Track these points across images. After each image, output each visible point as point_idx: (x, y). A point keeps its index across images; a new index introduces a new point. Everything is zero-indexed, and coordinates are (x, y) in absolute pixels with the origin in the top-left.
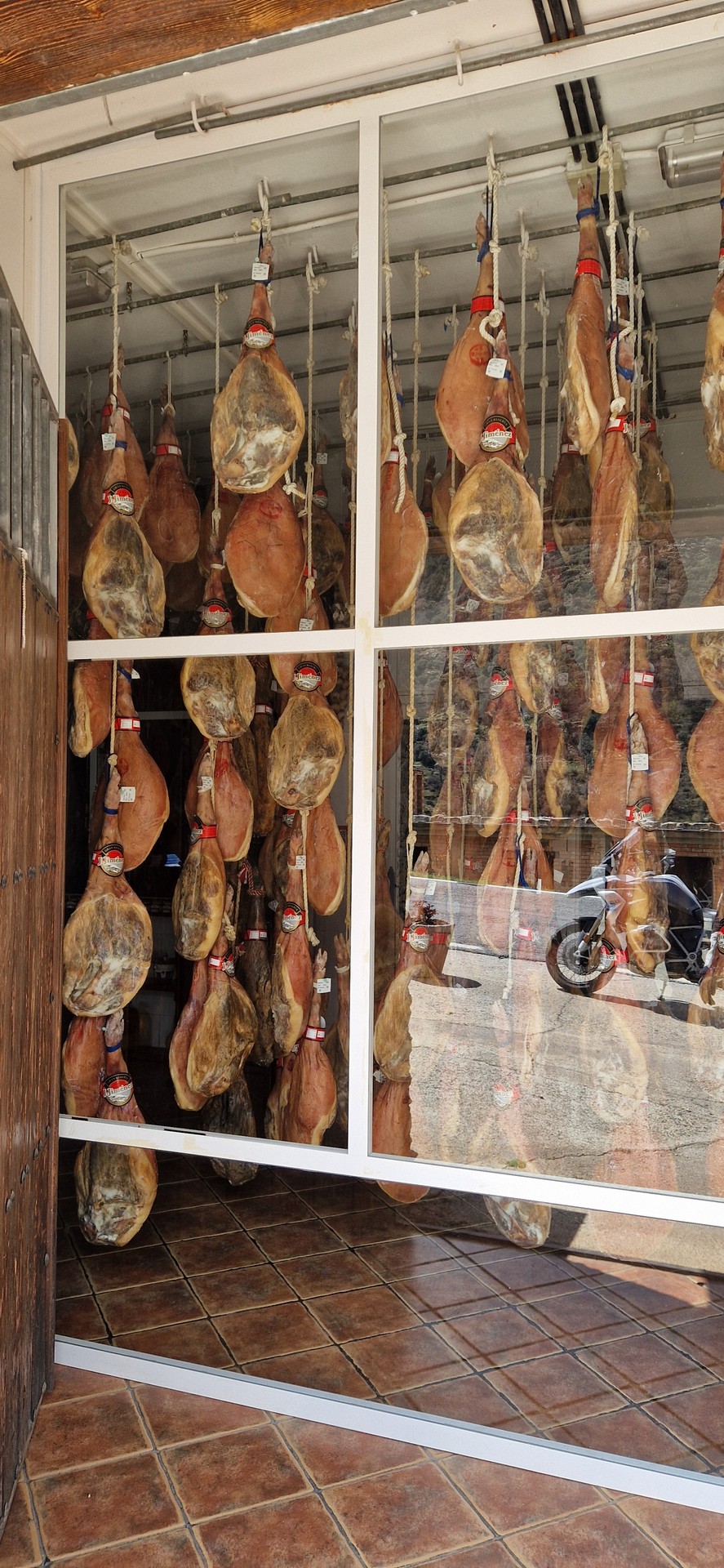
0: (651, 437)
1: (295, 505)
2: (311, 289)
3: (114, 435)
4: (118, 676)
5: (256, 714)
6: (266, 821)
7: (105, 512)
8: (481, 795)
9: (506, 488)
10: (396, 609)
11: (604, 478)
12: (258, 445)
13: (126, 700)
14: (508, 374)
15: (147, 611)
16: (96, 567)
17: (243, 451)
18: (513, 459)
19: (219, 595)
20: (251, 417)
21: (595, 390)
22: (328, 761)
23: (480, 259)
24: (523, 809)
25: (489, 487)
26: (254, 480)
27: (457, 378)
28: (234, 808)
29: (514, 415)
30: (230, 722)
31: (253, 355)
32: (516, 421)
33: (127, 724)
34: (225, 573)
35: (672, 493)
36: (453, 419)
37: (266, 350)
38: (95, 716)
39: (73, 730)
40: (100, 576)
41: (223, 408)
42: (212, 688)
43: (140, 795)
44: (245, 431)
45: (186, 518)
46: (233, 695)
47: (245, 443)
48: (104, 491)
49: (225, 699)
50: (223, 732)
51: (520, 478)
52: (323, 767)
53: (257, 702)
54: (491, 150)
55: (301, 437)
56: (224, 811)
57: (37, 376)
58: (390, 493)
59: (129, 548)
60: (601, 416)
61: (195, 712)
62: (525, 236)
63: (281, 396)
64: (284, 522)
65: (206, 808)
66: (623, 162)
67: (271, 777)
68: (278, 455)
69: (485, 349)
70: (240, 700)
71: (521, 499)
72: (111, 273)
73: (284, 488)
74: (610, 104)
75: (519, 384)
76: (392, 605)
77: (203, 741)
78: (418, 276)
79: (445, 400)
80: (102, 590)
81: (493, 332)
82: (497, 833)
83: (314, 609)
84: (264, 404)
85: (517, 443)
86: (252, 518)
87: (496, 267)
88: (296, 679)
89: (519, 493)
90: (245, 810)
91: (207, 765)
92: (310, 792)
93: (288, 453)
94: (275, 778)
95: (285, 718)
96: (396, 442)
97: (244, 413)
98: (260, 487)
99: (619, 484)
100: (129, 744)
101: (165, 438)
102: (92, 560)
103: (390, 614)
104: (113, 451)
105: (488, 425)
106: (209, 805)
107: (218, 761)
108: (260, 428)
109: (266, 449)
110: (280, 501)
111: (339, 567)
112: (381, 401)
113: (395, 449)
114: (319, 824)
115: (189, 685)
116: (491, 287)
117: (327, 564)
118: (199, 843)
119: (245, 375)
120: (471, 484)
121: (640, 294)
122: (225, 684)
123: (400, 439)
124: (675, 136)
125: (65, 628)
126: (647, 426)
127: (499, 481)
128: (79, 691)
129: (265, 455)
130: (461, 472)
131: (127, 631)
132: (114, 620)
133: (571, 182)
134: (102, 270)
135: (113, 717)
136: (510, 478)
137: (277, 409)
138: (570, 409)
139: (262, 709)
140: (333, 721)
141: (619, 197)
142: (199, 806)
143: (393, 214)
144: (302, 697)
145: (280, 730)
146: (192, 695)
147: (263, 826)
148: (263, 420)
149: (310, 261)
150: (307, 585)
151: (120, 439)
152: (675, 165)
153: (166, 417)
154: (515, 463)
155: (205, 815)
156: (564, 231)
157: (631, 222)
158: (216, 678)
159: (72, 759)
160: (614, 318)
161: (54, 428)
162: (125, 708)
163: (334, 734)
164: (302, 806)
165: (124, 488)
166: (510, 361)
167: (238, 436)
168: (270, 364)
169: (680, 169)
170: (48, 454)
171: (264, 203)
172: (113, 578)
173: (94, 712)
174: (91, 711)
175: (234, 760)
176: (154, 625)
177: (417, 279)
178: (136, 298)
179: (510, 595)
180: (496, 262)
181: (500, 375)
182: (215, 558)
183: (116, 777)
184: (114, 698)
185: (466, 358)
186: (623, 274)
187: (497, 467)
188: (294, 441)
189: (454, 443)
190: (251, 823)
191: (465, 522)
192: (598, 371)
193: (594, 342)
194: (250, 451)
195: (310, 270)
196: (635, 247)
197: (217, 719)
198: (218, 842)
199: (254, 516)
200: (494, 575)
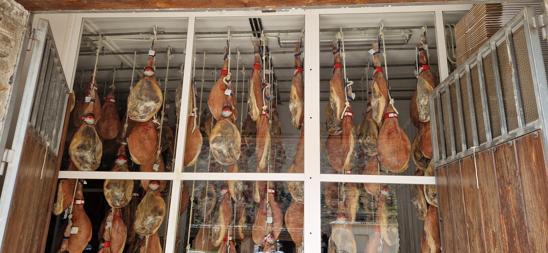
0: (276, 113)
1: (156, 125)
2: (169, 58)
3: (91, 98)
4: (78, 183)
5: (133, 196)
6: (131, 238)
7: (83, 123)
8: (215, 231)
9: (230, 128)
10: (189, 165)
11: (260, 128)
12: (145, 106)
13: (80, 193)
14: (231, 94)
15: (94, 160)
16: (76, 143)
17: (139, 108)
18: (232, 120)
19: (123, 154)
20: (143, 97)
21: (258, 103)
22: (159, 217)
23: (224, 59)
24: (230, 236)
25: (224, 128)
26: (142, 117)
27: (215, 92)
28: (119, 234)
29: (233, 106)
30: (122, 201)
31: (146, 78)
32: (233, 108)
33: (79, 202)
34: (127, 147)
35: (282, 131)
36: (213, 106)
37: (151, 77)
38: (66, 199)
39: (55, 205)
40: (77, 147)
41: (134, 93)
42: (116, 188)
43: (80, 230)
44: (141, 102)
45: (114, 124)
46: (124, 191)
47: (140, 105)
48: (83, 116)
49: (121, 192)
50: (118, 204)
51: (234, 126)
52: (157, 219)
53: (133, 192)
54: (229, 30)
55: (161, 105)
56: (114, 236)
57: (64, 81)
58: (190, 126)
59: (90, 137)
60: (260, 110)
61: (108, 197)
62: (239, 53)
63: (155, 92)
64: (152, 132)
65: (107, 235)
66: (268, 39)
67: (136, 223)
68: (152, 110)
69: (225, 86)
70: (127, 192)
71: (234, 133)
72: (97, 43)
73: (153, 121)
74: (264, 24)
75: (235, 97)
76: (188, 163)
77: (110, 208)
78: (205, 59)
79: (211, 99)
80: (77, 151)
81: (227, 81)
82: (220, 245)
83: (160, 161)
84: (149, 94)
85: (234, 115)
86: (140, 130)
87: (229, 63)
88: (150, 186)
89: (233, 131)
90: (123, 235)
91: (110, 217)
92: (150, 229)
93: (155, 110)
94: (137, 223)
95: (144, 200)
96: (194, 110)
97: (141, 96)
98: (144, 120)
99: (265, 131)
100: (79, 210)
101: (110, 96)
102: (75, 140)
103: (187, 166)
104: (89, 102)
105: (225, 108)
106: (108, 233)
107: (115, 216)
108: (146, 101)
109: (148, 108)
110: (151, 124)
111: (170, 142)
112: (190, 98)
113: (193, 112)
114: (153, 241)
115: (107, 187)
116: (228, 68)
117: (166, 141)
118: (102, 249)
119: (143, 84)
120: (218, 127)
121: (273, 73)
122: (121, 186)
123: (195, 109)
124: (282, 35)
125: (59, 167)
126: (274, 109)
127: (227, 126)
128: (60, 189)
129: (147, 110)
130: (215, 122)
131: (85, 167)
132: (80, 163)
133: (253, 42)
134: (94, 42)
135: (73, 199)
136: (231, 126)
137: (153, 96)
138: (250, 107)
139: (135, 194)
140: (163, 202)
141: (267, 47)
142: (104, 234)
143: (198, 41)
144: (151, 193)
145: (141, 205)
146: (107, 190)
147: (130, 240)
148: (148, 99)
149: (169, 49)
150: (158, 152)
151: (93, 99)
152: (282, 42)
153: (111, 89)
154: (233, 121)
155: (106, 237)
156: (250, 53)
157: (270, 54)
158: (118, 184)
159: (54, 217)
160: (264, 82)
161: (67, 96)
162: (79, 196)
163: (162, 206)
164: (147, 234)
165: (91, 115)
166: (232, 90)
167: (138, 103)
168: (152, 81)
169: (283, 43)
170: (63, 105)
171: (155, 32)
172: (82, 147)
173: (65, 198)
174: (64, 197)
175: (121, 215)
176: (96, 165)
177: (204, 60)
178: (105, 52)
179: (229, 163)
180: (229, 61)
181: (229, 94)
182: (123, 140)
183: (70, 223)
184: (75, 192)
185: (218, 87)
186: (267, 68)
187: (227, 122)
188: (158, 106)
189: (213, 113)
190: (125, 241)
191: (215, 139)
192: (259, 97)
193: (258, 89)
194: (141, 108)
195: (169, 52)
196: (271, 61)
197: (117, 200)
198: (110, 248)
199: (141, 129)
200: (224, 156)
